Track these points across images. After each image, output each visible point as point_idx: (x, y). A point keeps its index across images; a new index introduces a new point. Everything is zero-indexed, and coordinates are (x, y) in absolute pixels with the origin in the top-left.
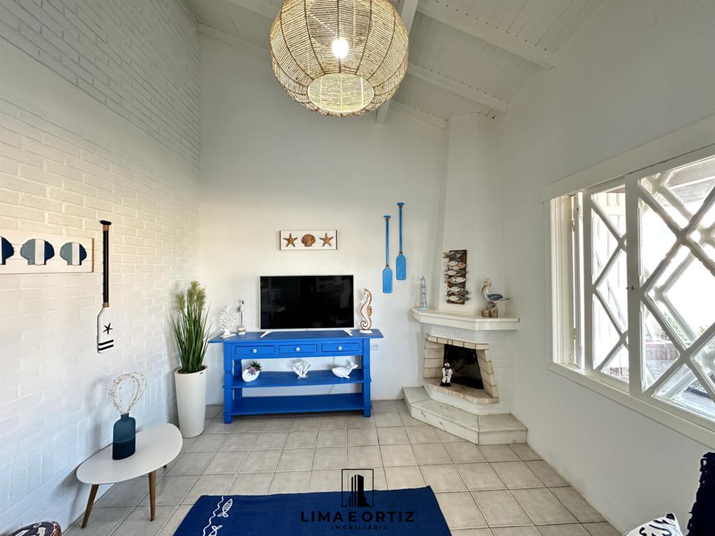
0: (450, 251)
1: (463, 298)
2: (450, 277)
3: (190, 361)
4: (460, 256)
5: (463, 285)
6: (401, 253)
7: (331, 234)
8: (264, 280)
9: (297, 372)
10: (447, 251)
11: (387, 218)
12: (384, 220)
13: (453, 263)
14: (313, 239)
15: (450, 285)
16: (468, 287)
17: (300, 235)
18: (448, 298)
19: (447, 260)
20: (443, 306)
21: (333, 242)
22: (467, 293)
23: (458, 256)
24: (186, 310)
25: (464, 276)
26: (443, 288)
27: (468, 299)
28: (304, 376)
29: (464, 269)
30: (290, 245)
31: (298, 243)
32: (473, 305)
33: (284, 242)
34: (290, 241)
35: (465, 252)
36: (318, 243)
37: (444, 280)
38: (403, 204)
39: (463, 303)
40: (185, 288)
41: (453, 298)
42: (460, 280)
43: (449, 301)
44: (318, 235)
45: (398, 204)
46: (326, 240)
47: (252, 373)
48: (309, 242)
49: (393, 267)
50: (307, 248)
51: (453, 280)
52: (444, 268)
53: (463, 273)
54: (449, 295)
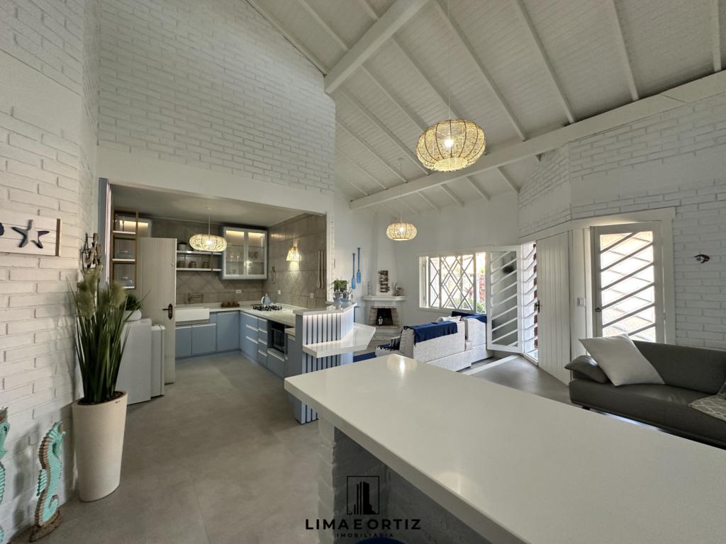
0: (381, 271)
1: (387, 289)
2: (381, 281)
4: (385, 273)
5: (387, 285)
6: (359, 270)
10: (379, 271)
11: (354, 254)
13: (382, 276)
15: (382, 285)
16: (389, 286)
19: (380, 274)
20: (378, 293)
25: (387, 281)
26: (378, 286)
27: (389, 290)
29: (387, 278)
32: (391, 292)
35: (387, 272)
37: (379, 283)
39: (387, 292)
41: (383, 290)
42: (386, 283)
43: (381, 292)
49: (356, 277)
51: (383, 283)
52: (378, 278)
53: (387, 280)
54: (381, 289)
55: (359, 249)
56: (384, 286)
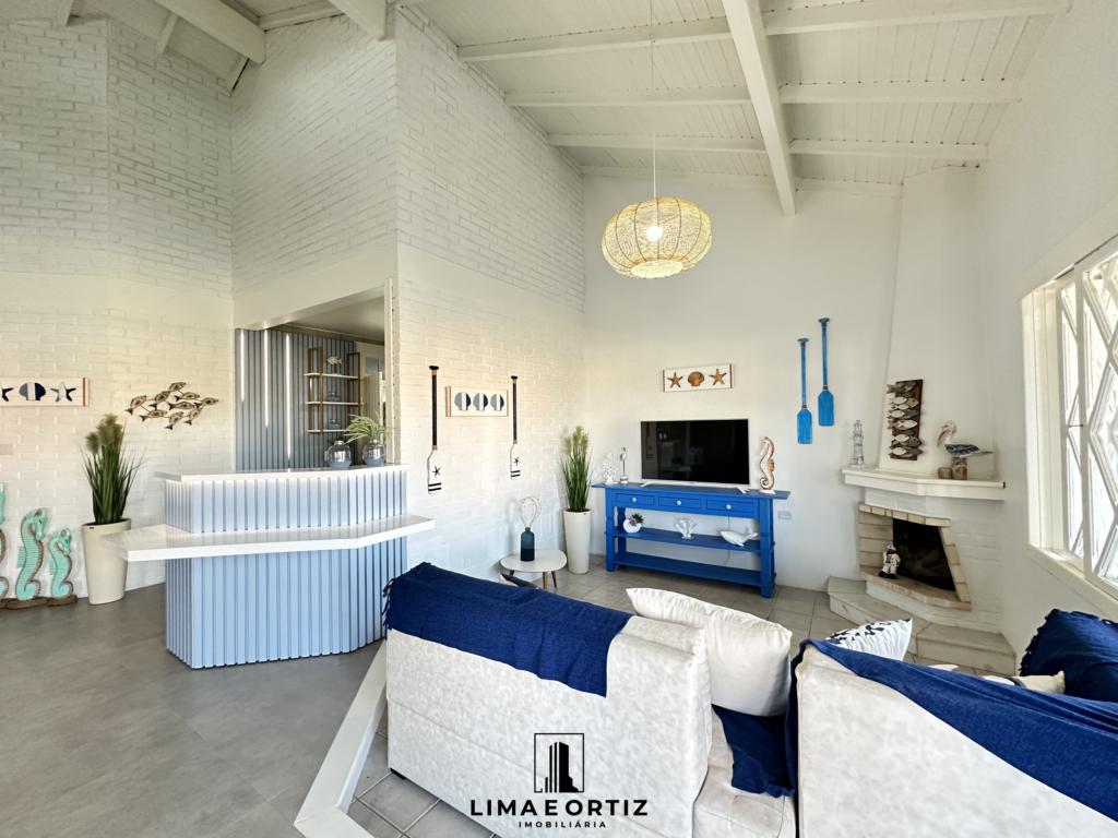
0: (898, 383)
1: (913, 450)
2: (896, 420)
3: (577, 502)
4: (912, 390)
5: (915, 432)
6: (826, 388)
7: (724, 369)
8: (646, 426)
9: (681, 531)
10: (893, 383)
11: (803, 342)
12: (799, 345)
13: (901, 400)
14: (701, 377)
15: (896, 432)
16: (924, 434)
17: (686, 373)
18: (891, 451)
19: (893, 395)
20: (887, 463)
21: (726, 379)
22: (920, 443)
23: (909, 389)
24: (572, 454)
25: (916, 418)
26: (886, 437)
27: (921, 452)
28: (689, 536)
29: (918, 408)
30: (675, 386)
31: (684, 383)
32: (929, 461)
33: (669, 383)
34: (675, 381)
35: (919, 384)
36: (708, 382)
37: (888, 425)
38: (828, 320)
39: (914, 458)
40: (571, 432)
41: (899, 451)
42: (910, 424)
43: (893, 456)
44: (707, 371)
45: (820, 321)
46: (718, 377)
47: (633, 524)
48: (697, 381)
49: (814, 408)
50: (694, 388)
51: (900, 424)
52: (887, 407)
53: (915, 414)
54: (894, 447)
55: (824, 322)
56: (902, 438)
